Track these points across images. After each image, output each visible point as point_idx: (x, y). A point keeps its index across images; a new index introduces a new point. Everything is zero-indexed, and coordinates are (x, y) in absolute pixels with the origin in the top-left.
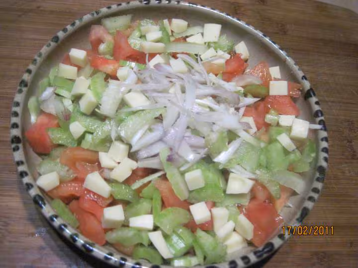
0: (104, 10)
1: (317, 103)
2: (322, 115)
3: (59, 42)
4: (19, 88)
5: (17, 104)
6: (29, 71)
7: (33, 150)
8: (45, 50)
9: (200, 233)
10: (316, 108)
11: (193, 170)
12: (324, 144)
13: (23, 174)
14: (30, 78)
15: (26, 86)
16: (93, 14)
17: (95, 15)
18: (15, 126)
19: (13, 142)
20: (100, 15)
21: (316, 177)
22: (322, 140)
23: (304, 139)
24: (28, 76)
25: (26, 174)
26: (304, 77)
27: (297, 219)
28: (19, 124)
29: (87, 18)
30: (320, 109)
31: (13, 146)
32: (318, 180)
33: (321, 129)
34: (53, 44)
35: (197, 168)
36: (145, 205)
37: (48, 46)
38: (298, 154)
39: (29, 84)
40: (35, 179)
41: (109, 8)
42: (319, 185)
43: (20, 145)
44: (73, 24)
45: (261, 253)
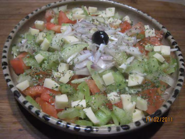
0: (53, 4)
1: (172, 38)
2: (176, 44)
3: (29, 19)
4: (7, 40)
5: (6, 47)
6: (13, 32)
8: (21, 22)
10: (173, 41)
12: (181, 57)
13: (8, 80)
14: (13, 35)
15: (11, 38)
17: (48, 6)
18: (4, 57)
19: (3, 65)
20: (51, 6)
21: (179, 74)
22: (179, 55)
23: (169, 56)
24: (12, 34)
25: (10, 80)
26: (163, 27)
27: (173, 96)
28: (7, 56)
29: (44, 7)
30: (175, 41)
31: (3, 67)
32: (181, 75)
33: (178, 50)
34: (26, 20)
35: (109, 72)
37: (23, 20)
38: (167, 64)
39: (13, 38)
41: (55, 3)
42: (182, 78)
43: (7, 67)
44: (36, 11)
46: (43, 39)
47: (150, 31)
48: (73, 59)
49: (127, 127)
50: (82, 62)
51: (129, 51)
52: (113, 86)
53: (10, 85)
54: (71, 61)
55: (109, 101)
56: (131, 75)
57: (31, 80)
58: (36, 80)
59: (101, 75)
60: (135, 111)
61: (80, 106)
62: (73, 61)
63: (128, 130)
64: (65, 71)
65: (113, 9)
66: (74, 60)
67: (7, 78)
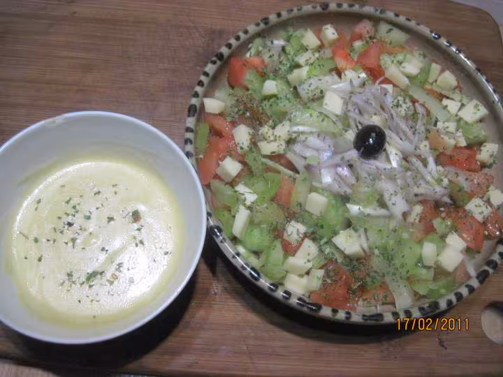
0: (390, 15)
1: (501, 254)
2: (494, 268)
3: (325, 11)
5: (246, 32)
6: (279, 15)
7: (228, 77)
8: (308, 8)
9: (278, 244)
11: (323, 195)
12: (464, 291)
13: (200, 83)
14: (275, 20)
15: (266, 24)
16: (377, 10)
17: (378, 13)
18: (229, 46)
19: (217, 56)
20: (383, 15)
24: (275, 18)
25: (203, 85)
27: (364, 315)
29: (368, 9)
30: (499, 262)
31: (214, 59)
32: (421, 309)
34: (319, 9)
36: (260, 185)
37: (313, 7)
38: (431, 274)
39: (269, 25)
40: (205, 96)
41: (397, 15)
42: (416, 314)
43: (219, 63)
44: (351, 6)
45: (304, 304)
46: (303, 65)
47: (480, 206)
48: (303, 133)
49: (256, 275)
50: (308, 147)
51: (388, 198)
52: (312, 218)
53: (196, 92)
54: (295, 132)
55: (284, 229)
56: (352, 232)
57: (231, 107)
58: (237, 113)
59: (312, 189)
60: (301, 276)
61: (243, 197)
62: (299, 136)
63: (253, 280)
64: (280, 137)
65: (483, 111)
66: (301, 136)
67: (203, 78)
